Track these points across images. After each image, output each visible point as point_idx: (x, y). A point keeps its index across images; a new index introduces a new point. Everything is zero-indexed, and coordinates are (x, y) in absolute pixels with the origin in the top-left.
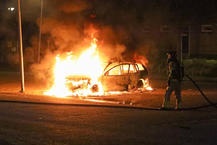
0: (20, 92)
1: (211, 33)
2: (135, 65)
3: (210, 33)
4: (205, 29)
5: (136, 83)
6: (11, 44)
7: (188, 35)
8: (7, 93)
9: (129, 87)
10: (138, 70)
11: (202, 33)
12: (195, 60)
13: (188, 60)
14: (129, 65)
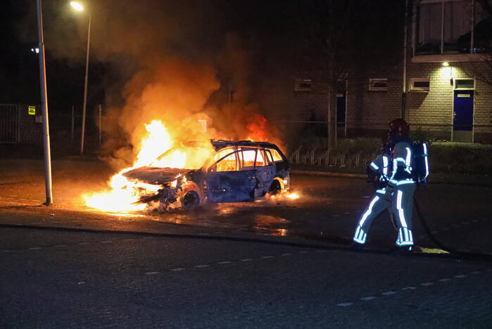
0: (44, 204)
1: (386, 92)
2: (265, 151)
3: (383, 92)
4: (375, 86)
5: (269, 184)
6: (34, 110)
7: (345, 96)
8: (18, 208)
9: (255, 193)
10: (271, 160)
11: (369, 92)
12: (361, 139)
13: (346, 140)
14: (256, 150)
